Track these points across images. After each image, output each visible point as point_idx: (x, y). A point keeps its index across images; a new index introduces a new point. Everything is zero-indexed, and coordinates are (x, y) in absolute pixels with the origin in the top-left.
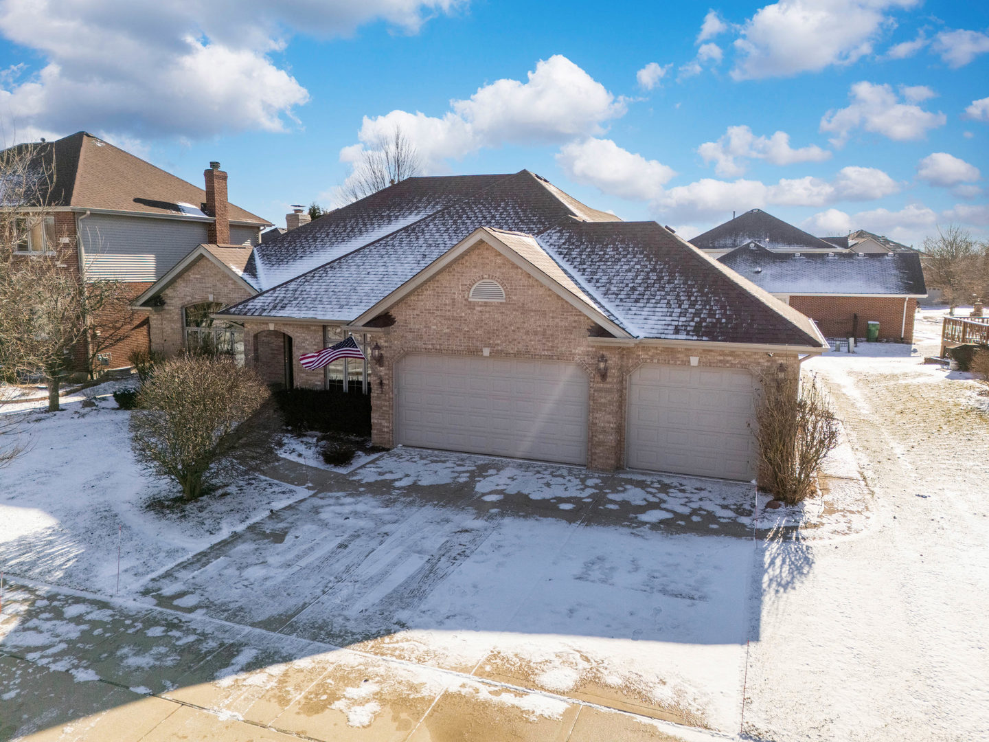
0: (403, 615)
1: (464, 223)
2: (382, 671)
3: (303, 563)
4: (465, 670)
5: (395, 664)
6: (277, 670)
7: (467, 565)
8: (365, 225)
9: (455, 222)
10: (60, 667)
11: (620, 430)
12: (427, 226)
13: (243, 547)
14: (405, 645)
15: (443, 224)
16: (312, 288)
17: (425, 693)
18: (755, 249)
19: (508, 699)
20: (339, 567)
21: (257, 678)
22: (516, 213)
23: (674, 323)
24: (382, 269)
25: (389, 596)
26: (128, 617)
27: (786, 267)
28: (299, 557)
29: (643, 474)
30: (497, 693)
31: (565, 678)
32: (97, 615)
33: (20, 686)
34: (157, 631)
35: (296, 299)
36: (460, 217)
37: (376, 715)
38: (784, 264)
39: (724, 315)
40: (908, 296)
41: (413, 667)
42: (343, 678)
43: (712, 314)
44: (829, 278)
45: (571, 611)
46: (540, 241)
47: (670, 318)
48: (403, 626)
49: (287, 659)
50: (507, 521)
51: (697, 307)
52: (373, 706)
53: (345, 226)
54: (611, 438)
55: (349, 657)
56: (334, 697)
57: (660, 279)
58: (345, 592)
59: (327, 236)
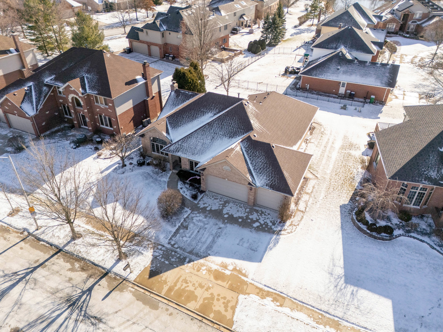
0: (209, 252)
1: (224, 125)
2: (206, 264)
3: (192, 236)
4: (218, 265)
5: (208, 263)
6: (192, 263)
7: (220, 239)
8: (197, 114)
9: (221, 124)
10: (163, 260)
11: (255, 199)
12: (214, 124)
13: (181, 231)
14: (209, 259)
15: (218, 124)
16: (185, 145)
17: (212, 269)
18: (341, 55)
19: (223, 271)
20: (198, 238)
21: (190, 265)
22: (238, 123)
23: (267, 183)
24: (202, 141)
25: (207, 247)
26: (168, 249)
27: (350, 68)
28: (191, 235)
29: (259, 207)
30: (222, 270)
31: (231, 268)
32: (163, 249)
33: (159, 263)
34: (173, 253)
35: (181, 148)
36: (223, 121)
37: (206, 273)
38: (350, 66)
39: (277, 182)
40: (387, 88)
41: (210, 263)
42: (201, 265)
43: (275, 182)
44: (363, 76)
45: (235, 253)
46: (241, 145)
47: (266, 181)
48: (209, 255)
49: (193, 261)
50: (228, 225)
51: (273, 178)
52: (205, 271)
53: (191, 113)
54: (253, 201)
55: (202, 261)
56: (200, 269)
57: (267, 167)
58: (200, 246)
59: (186, 117)
